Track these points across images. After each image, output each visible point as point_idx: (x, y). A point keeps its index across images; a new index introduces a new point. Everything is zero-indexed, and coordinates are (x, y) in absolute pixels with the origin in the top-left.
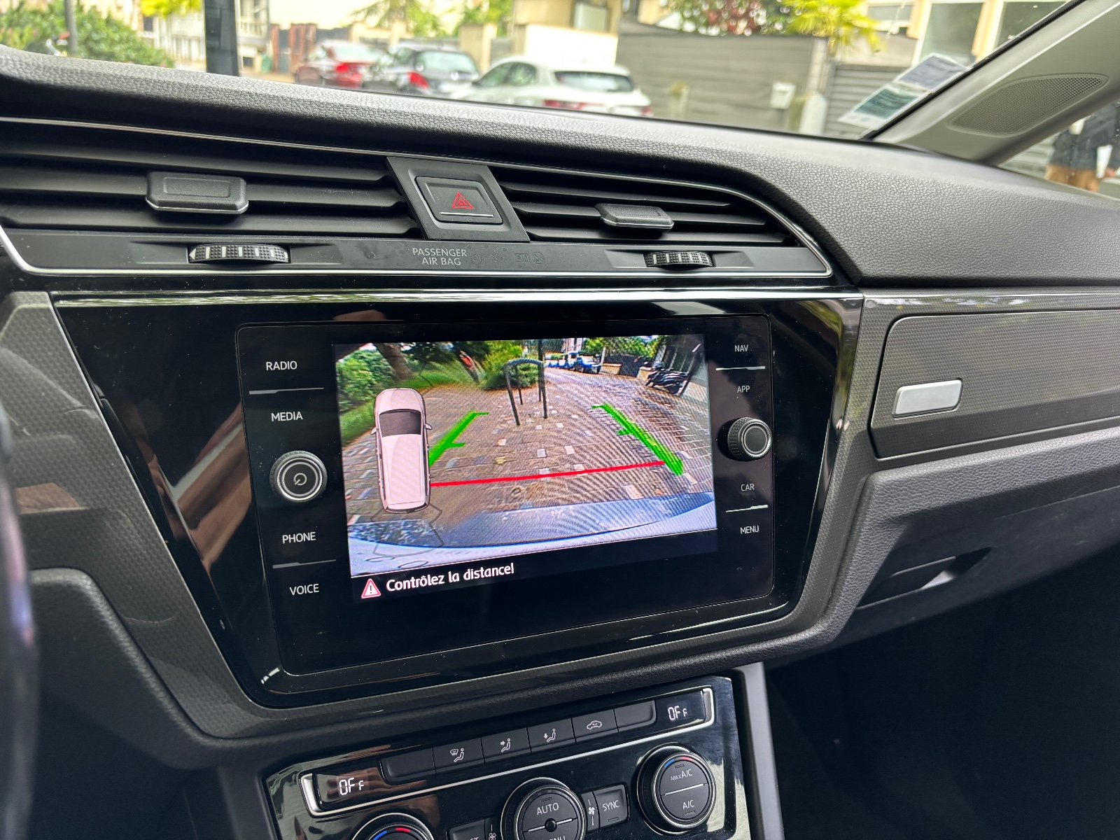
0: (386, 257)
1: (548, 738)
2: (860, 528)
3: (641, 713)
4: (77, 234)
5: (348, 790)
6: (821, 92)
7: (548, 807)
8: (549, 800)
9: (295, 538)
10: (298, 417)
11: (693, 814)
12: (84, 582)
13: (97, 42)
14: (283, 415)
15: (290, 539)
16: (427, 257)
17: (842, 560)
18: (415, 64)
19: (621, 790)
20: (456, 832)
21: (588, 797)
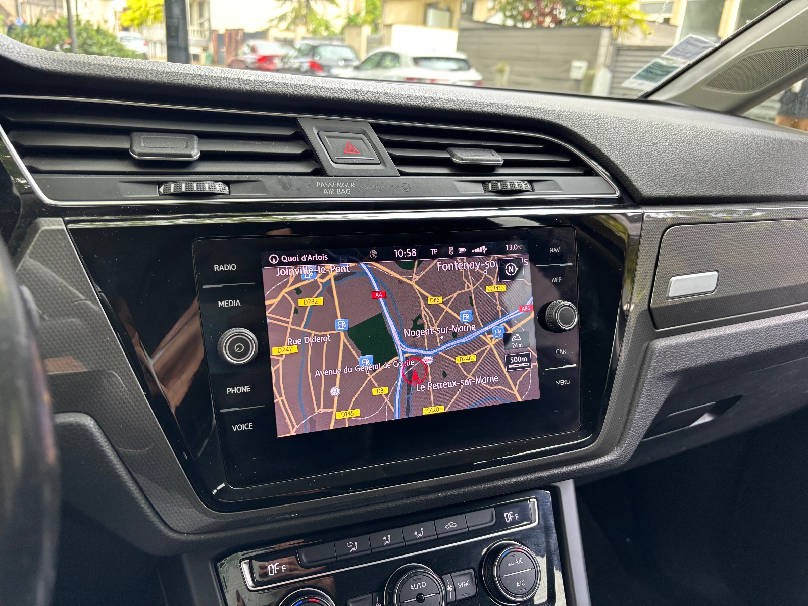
0: (298, 189)
1: (417, 535)
2: (644, 381)
3: (484, 517)
4: (82, 177)
5: (275, 572)
6: (608, 67)
7: (418, 585)
8: (419, 580)
9: (236, 390)
10: (237, 304)
11: (524, 591)
12: (89, 422)
13: (91, 46)
14: (226, 302)
15: (232, 391)
16: (327, 189)
17: (631, 404)
18: (313, 55)
19: (471, 573)
20: (353, 603)
21: (447, 577)
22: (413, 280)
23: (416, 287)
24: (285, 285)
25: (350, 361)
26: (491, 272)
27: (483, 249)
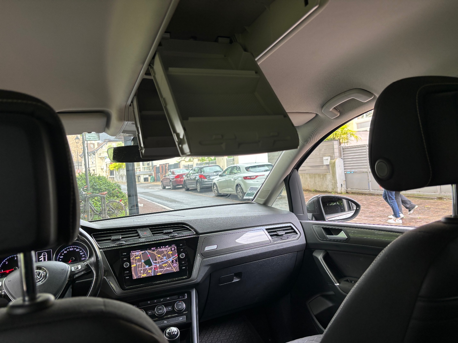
0: (136, 241)
3: (176, 297)
4: (105, 243)
9: (126, 272)
14: (125, 259)
16: (140, 240)
18: (201, 172)
19: (172, 307)
22: (155, 253)
23: (155, 254)
24: (134, 256)
25: (144, 267)
26: (169, 250)
27: (168, 246)
